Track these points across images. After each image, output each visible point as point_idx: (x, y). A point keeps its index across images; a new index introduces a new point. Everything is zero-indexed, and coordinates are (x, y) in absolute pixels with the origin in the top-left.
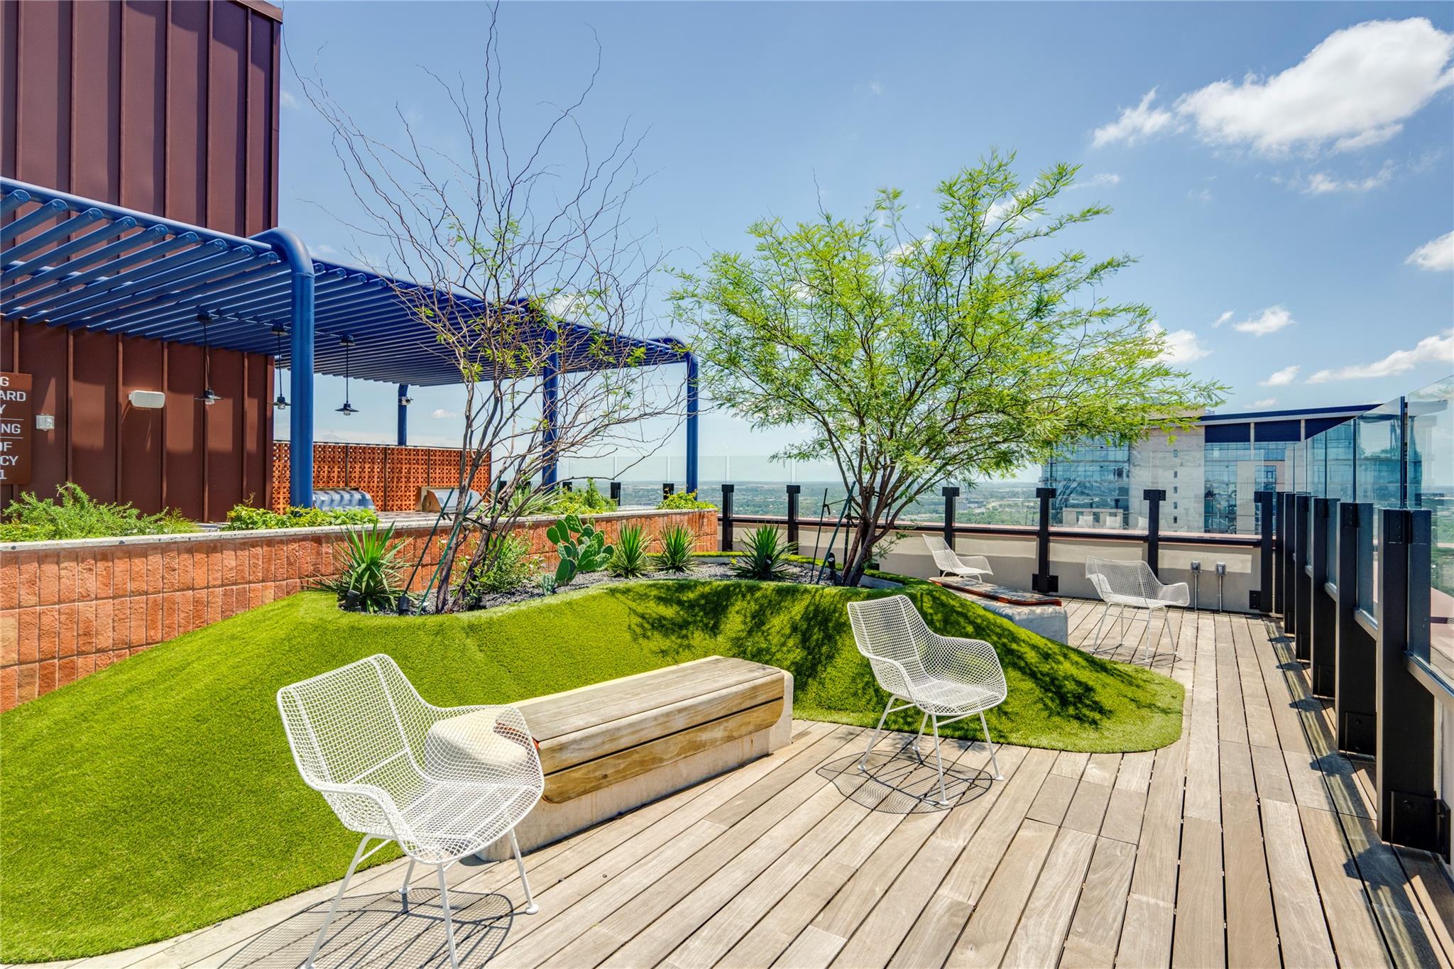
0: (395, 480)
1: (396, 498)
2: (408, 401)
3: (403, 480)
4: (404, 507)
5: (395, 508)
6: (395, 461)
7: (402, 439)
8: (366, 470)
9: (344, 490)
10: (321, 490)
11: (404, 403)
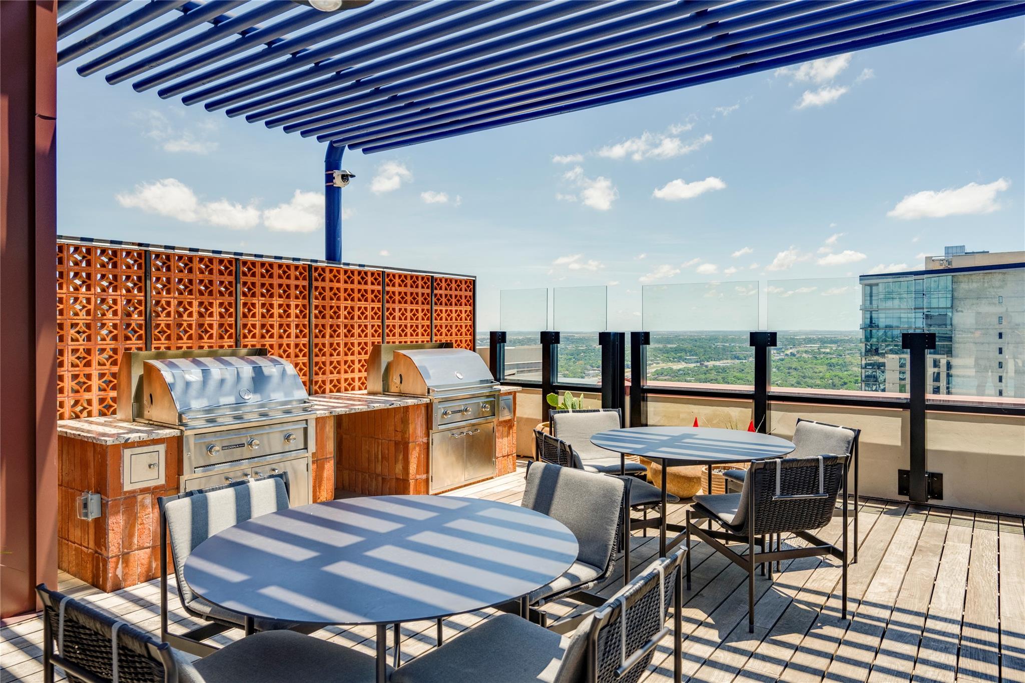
0: (328, 331)
1: (328, 368)
2: (345, 177)
3: (342, 331)
4: (343, 385)
5: (328, 387)
6: (328, 294)
7: (333, 250)
8: (276, 311)
9: (233, 354)
10: (185, 355)
11: (338, 182)
